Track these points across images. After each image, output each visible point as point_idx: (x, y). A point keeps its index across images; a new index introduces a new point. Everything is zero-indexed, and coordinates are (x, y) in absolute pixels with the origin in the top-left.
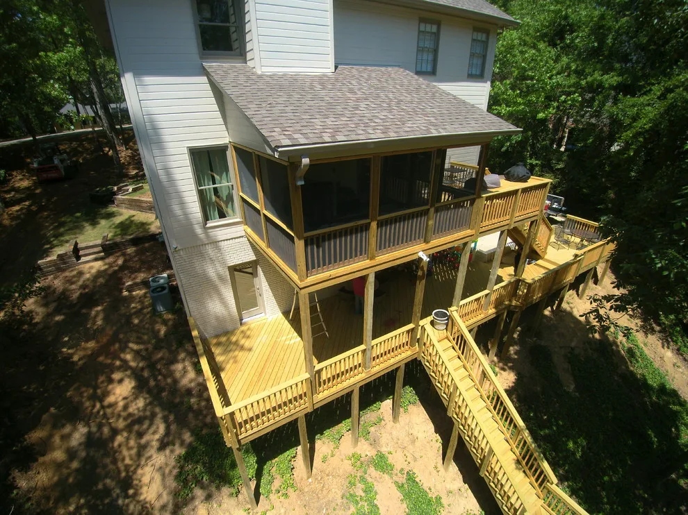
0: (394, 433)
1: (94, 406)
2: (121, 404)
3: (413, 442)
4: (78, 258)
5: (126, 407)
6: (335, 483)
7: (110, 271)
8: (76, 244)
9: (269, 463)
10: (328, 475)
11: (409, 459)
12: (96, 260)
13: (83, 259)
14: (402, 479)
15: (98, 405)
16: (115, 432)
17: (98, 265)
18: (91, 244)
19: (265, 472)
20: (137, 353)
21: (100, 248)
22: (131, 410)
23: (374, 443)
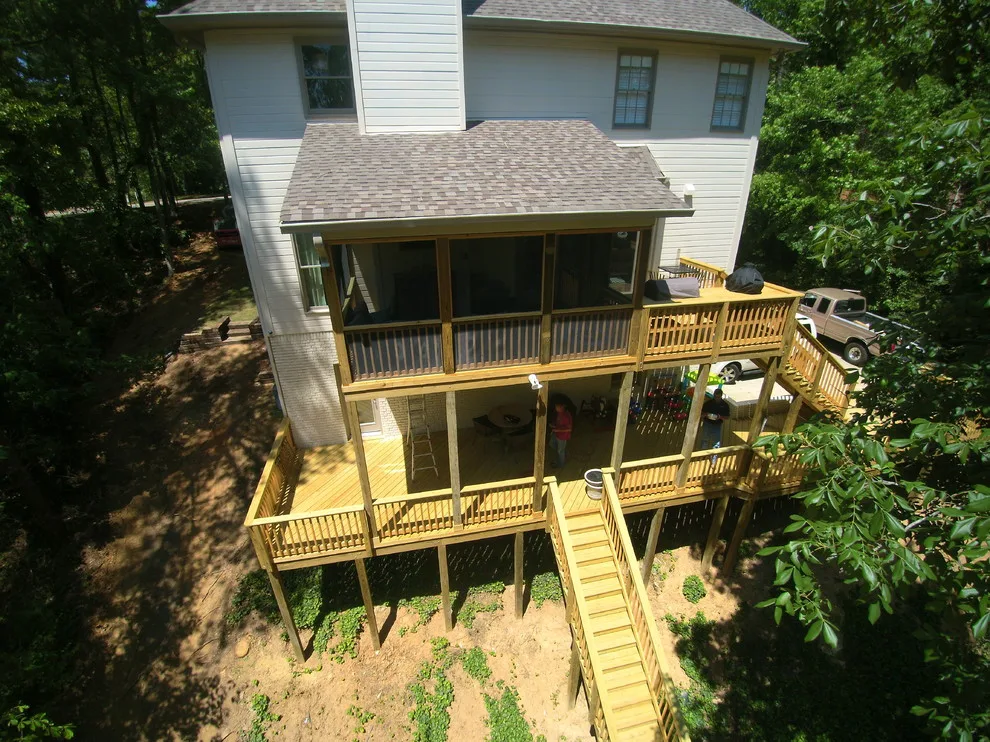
1: (186, 499)
2: (212, 502)
4: (225, 336)
5: (216, 507)
6: (406, 665)
7: (251, 357)
8: (228, 320)
10: (401, 655)
11: (516, 672)
12: (243, 342)
13: (230, 339)
14: (497, 694)
15: (189, 501)
16: (196, 531)
17: (243, 349)
18: (242, 323)
19: (326, 623)
20: (248, 451)
21: (247, 330)
22: (218, 512)
23: (476, 633)
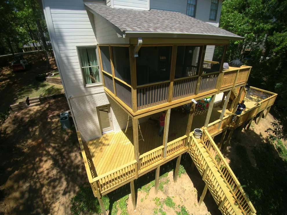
0: (175, 187)
1: (33, 173)
2: (46, 172)
3: (184, 191)
4: (29, 104)
5: (48, 174)
6: (147, 212)
7: (42, 110)
8: (28, 98)
9: (115, 202)
10: (144, 208)
11: (182, 200)
12: (36, 105)
13: (31, 105)
14: (179, 210)
15: (35, 173)
16: (42, 186)
17: (37, 108)
18: (35, 98)
19: (113, 207)
20: (54, 148)
21: (39, 100)
22: (50, 175)
23: (166, 192)
